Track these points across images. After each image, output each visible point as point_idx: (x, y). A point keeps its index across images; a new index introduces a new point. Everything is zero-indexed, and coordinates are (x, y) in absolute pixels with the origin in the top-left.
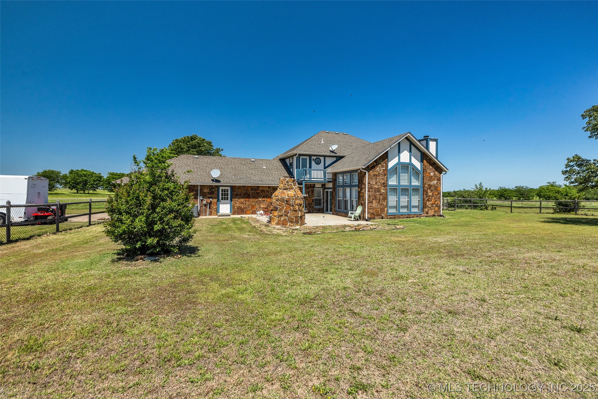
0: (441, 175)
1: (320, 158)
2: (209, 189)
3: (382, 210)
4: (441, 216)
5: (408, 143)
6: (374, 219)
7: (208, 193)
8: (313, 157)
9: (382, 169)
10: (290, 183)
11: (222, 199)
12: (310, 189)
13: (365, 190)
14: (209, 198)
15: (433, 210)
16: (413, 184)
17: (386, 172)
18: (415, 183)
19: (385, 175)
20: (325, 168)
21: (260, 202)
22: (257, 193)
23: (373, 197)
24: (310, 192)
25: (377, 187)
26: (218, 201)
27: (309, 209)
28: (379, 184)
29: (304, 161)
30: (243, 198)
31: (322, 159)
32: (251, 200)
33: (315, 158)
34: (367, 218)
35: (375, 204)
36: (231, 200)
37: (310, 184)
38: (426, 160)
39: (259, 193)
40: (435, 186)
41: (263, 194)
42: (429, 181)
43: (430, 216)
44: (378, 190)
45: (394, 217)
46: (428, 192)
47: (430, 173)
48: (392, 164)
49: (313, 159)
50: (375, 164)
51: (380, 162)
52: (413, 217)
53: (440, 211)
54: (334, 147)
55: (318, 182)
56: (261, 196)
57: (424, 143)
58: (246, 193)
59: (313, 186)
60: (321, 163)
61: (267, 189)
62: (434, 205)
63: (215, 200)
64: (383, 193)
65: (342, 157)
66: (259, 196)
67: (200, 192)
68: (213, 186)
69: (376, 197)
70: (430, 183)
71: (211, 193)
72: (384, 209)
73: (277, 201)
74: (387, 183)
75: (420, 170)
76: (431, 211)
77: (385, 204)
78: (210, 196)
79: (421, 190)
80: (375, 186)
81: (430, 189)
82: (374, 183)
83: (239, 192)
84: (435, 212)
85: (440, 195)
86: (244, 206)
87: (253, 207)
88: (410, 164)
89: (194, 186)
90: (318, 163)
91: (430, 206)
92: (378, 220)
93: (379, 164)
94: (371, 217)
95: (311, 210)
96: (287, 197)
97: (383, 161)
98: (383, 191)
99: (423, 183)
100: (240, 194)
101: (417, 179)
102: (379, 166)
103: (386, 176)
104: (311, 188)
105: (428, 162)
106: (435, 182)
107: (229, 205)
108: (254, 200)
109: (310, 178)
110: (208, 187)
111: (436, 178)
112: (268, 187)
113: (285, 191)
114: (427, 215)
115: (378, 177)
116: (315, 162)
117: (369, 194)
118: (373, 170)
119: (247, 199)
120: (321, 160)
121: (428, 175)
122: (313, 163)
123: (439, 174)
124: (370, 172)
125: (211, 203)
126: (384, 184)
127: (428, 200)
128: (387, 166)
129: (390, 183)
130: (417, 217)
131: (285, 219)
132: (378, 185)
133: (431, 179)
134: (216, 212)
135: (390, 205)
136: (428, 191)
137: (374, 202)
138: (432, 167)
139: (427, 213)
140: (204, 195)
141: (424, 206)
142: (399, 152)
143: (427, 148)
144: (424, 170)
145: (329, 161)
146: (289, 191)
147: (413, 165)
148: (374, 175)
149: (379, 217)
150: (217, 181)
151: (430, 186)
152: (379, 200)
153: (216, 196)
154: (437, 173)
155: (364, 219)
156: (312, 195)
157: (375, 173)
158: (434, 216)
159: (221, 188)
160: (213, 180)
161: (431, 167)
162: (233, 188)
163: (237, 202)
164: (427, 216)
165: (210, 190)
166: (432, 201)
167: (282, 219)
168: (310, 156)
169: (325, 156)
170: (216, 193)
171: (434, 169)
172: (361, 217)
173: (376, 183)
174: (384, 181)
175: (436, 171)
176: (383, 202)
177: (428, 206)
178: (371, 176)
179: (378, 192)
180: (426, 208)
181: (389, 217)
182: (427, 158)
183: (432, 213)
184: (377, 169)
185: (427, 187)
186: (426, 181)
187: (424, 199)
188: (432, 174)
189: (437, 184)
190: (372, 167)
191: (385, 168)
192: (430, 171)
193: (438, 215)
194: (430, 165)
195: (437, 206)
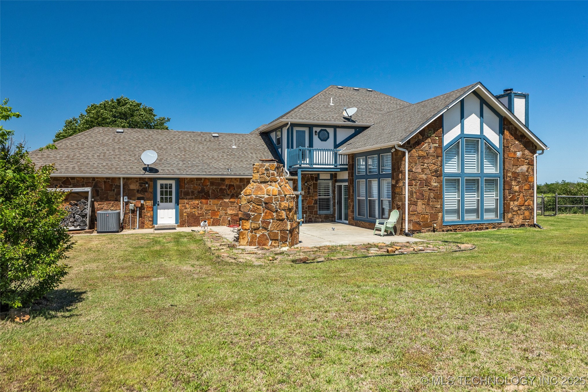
0: (535, 156)
1: (328, 129)
2: (138, 185)
3: (434, 217)
4: (534, 226)
5: (478, 101)
6: (420, 232)
7: (138, 191)
8: (315, 129)
9: (433, 145)
10: (271, 172)
11: (162, 202)
12: (311, 183)
13: (404, 183)
14: (139, 199)
15: (521, 217)
16: (486, 171)
17: (439, 151)
18: (490, 169)
19: (438, 157)
20: (336, 146)
21: (226, 206)
22: (221, 189)
23: (418, 194)
24: (312, 188)
25: (424, 176)
26: (154, 205)
27: (309, 216)
28: (428, 171)
29: (301, 135)
30: (196, 198)
31: (331, 131)
32: (211, 201)
33: (318, 129)
34: (407, 231)
35: (420, 207)
36: (177, 203)
37: (311, 174)
38: (508, 130)
39: (225, 189)
40: (523, 174)
41: (231, 191)
42: (513, 165)
43: (516, 227)
44: (427, 183)
45: (454, 228)
46: (512, 185)
47: (515, 153)
48: (449, 137)
49: (316, 132)
50: (421, 137)
51: (429, 135)
52: (487, 228)
53: (533, 218)
54: (351, 111)
55: (325, 170)
56: (229, 195)
57: (505, 100)
58: (202, 191)
59: (317, 178)
60: (328, 137)
61: (238, 183)
62: (523, 208)
63: (150, 203)
64: (436, 187)
65: (364, 128)
66: (225, 196)
67: (124, 188)
68: (145, 178)
69: (423, 195)
70: (515, 169)
71: (142, 190)
72: (437, 215)
73: (248, 202)
74: (441, 171)
75: (498, 147)
76: (518, 217)
77: (439, 206)
78: (140, 195)
79: (500, 182)
80: (421, 176)
81: (515, 180)
82: (420, 170)
83: (190, 189)
84: (525, 219)
85: (533, 190)
86: (199, 212)
87: (214, 213)
88: (482, 137)
89: (113, 179)
90: (324, 139)
91: (516, 209)
92: (427, 234)
93: (428, 138)
94: (415, 229)
95: (313, 217)
96: (266, 196)
97: (434, 133)
98: (435, 184)
99: (504, 170)
100: (192, 192)
101: (494, 162)
102: (427, 141)
103: (440, 159)
104: (313, 180)
105: (511, 134)
106: (525, 168)
107: (174, 210)
108: (216, 201)
109: (311, 163)
110: (137, 181)
111: (526, 161)
112: (239, 180)
113: (263, 185)
114: (510, 224)
115: (426, 161)
116: (319, 137)
117: (411, 189)
118: (418, 147)
119: (204, 201)
120: (328, 133)
121: (512, 155)
122: (316, 138)
123: (531, 154)
124: (412, 152)
125: (142, 208)
126: (436, 171)
127: (513, 200)
128: (441, 141)
129: (446, 170)
130: (494, 228)
131: (264, 235)
132: (426, 174)
133: (517, 162)
134: (151, 223)
135: (446, 207)
136: (513, 183)
137: (420, 203)
138: (520, 141)
139: (511, 221)
140: (130, 195)
141: (506, 209)
142: (462, 117)
143: (510, 108)
144: (505, 147)
145: (342, 135)
146: (271, 185)
147: (485, 139)
148: (419, 157)
149: (429, 228)
150: (153, 170)
151: (516, 175)
152: (429, 200)
153: (150, 195)
154: (527, 152)
155: (402, 233)
156: (314, 192)
157: (421, 153)
158: (523, 225)
159: (159, 182)
160: (145, 169)
161: (517, 142)
162: (179, 181)
163: (187, 206)
164: (510, 227)
165: (141, 186)
166: (520, 200)
167: (258, 235)
168: (311, 127)
169: (335, 127)
170: (150, 190)
171: (522, 146)
172: (397, 230)
173: (422, 170)
174: (436, 167)
175: (527, 149)
176: (436, 203)
177: (513, 209)
178: (414, 158)
179: (426, 186)
180: (508, 212)
181: (445, 229)
182: (510, 126)
183: (520, 222)
184: (424, 146)
185: (510, 177)
186: (508, 166)
187: (504, 198)
188: (519, 154)
189: (527, 171)
190: (416, 142)
191: (437, 145)
192: (516, 150)
193: (530, 224)
194: (515, 139)
195: (528, 209)
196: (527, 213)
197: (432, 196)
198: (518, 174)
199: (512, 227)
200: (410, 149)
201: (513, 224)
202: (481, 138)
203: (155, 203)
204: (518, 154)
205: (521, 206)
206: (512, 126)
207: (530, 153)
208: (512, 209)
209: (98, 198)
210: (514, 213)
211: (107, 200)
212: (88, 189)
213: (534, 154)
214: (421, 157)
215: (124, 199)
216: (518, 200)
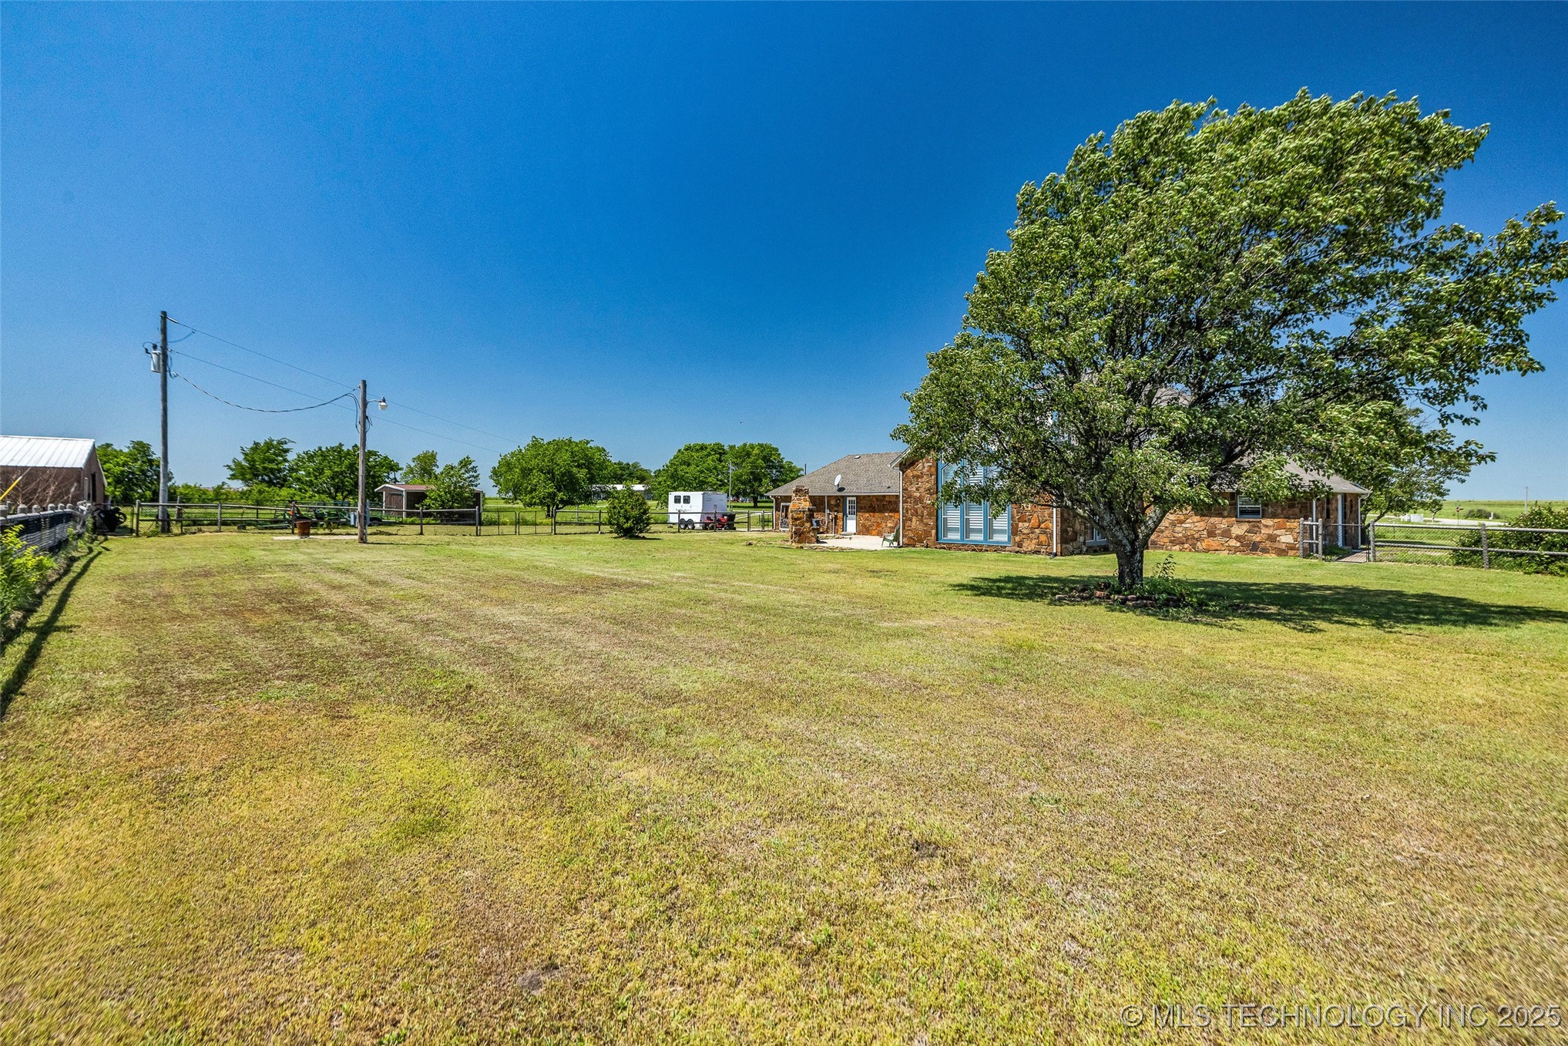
3: (928, 534)
4: (1054, 554)
6: (914, 547)
7: (835, 505)
9: (926, 465)
11: (849, 514)
14: (835, 511)
15: (1034, 541)
17: (934, 469)
19: (931, 475)
21: (885, 519)
22: (883, 504)
23: (912, 510)
25: (918, 495)
30: (868, 512)
32: (877, 515)
34: (902, 544)
35: (916, 523)
36: (857, 516)
39: (886, 505)
41: (888, 507)
43: (1025, 553)
44: (920, 500)
52: (987, 551)
53: (1052, 545)
56: (887, 510)
61: (891, 500)
62: (1037, 531)
63: (840, 515)
64: (930, 504)
66: (884, 510)
67: (828, 504)
68: (838, 496)
69: (917, 512)
72: (930, 532)
76: (1029, 542)
77: (933, 523)
78: (838, 509)
80: (915, 494)
83: (865, 504)
84: (1040, 544)
86: (870, 524)
87: (879, 525)
89: (822, 497)
91: (1026, 531)
92: (919, 549)
93: (923, 458)
94: (909, 544)
98: (928, 502)
100: (866, 507)
102: (921, 461)
103: (933, 477)
107: (855, 521)
108: (880, 515)
110: (834, 498)
112: (892, 497)
114: (1018, 549)
115: (920, 480)
117: (905, 506)
118: (913, 468)
119: (872, 514)
124: (908, 472)
125: (836, 518)
126: (929, 489)
127: (1022, 520)
130: (996, 551)
132: (920, 492)
134: (842, 530)
137: (915, 519)
139: (1020, 545)
140: (831, 508)
141: (1013, 531)
148: (914, 477)
149: (923, 544)
150: (841, 489)
152: (922, 516)
153: (842, 509)
157: (916, 473)
158: (1037, 552)
159: (846, 499)
160: (837, 489)
162: (858, 498)
163: (862, 518)
164: (1017, 552)
165: (836, 501)
166: (1032, 521)
170: (841, 505)
173: (917, 488)
174: (931, 485)
176: (928, 521)
177: (1021, 532)
178: (909, 478)
179: (920, 503)
180: (1016, 535)
181: (938, 546)
183: (1032, 547)
184: (919, 466)
187: (1013, 517)
190: (912, 463)
191: (932, 464)
193: (1049, 551)
195: (1045, 533)
196: (1043, 538)
197: (925, 513)
199: (1020, 553)
200: (905, 470)
201: (1021, 549)
203: (845, 515)
205: (1035, 528)
210: (1024, 536)
215: (827, 511)
216: (1030, 520)
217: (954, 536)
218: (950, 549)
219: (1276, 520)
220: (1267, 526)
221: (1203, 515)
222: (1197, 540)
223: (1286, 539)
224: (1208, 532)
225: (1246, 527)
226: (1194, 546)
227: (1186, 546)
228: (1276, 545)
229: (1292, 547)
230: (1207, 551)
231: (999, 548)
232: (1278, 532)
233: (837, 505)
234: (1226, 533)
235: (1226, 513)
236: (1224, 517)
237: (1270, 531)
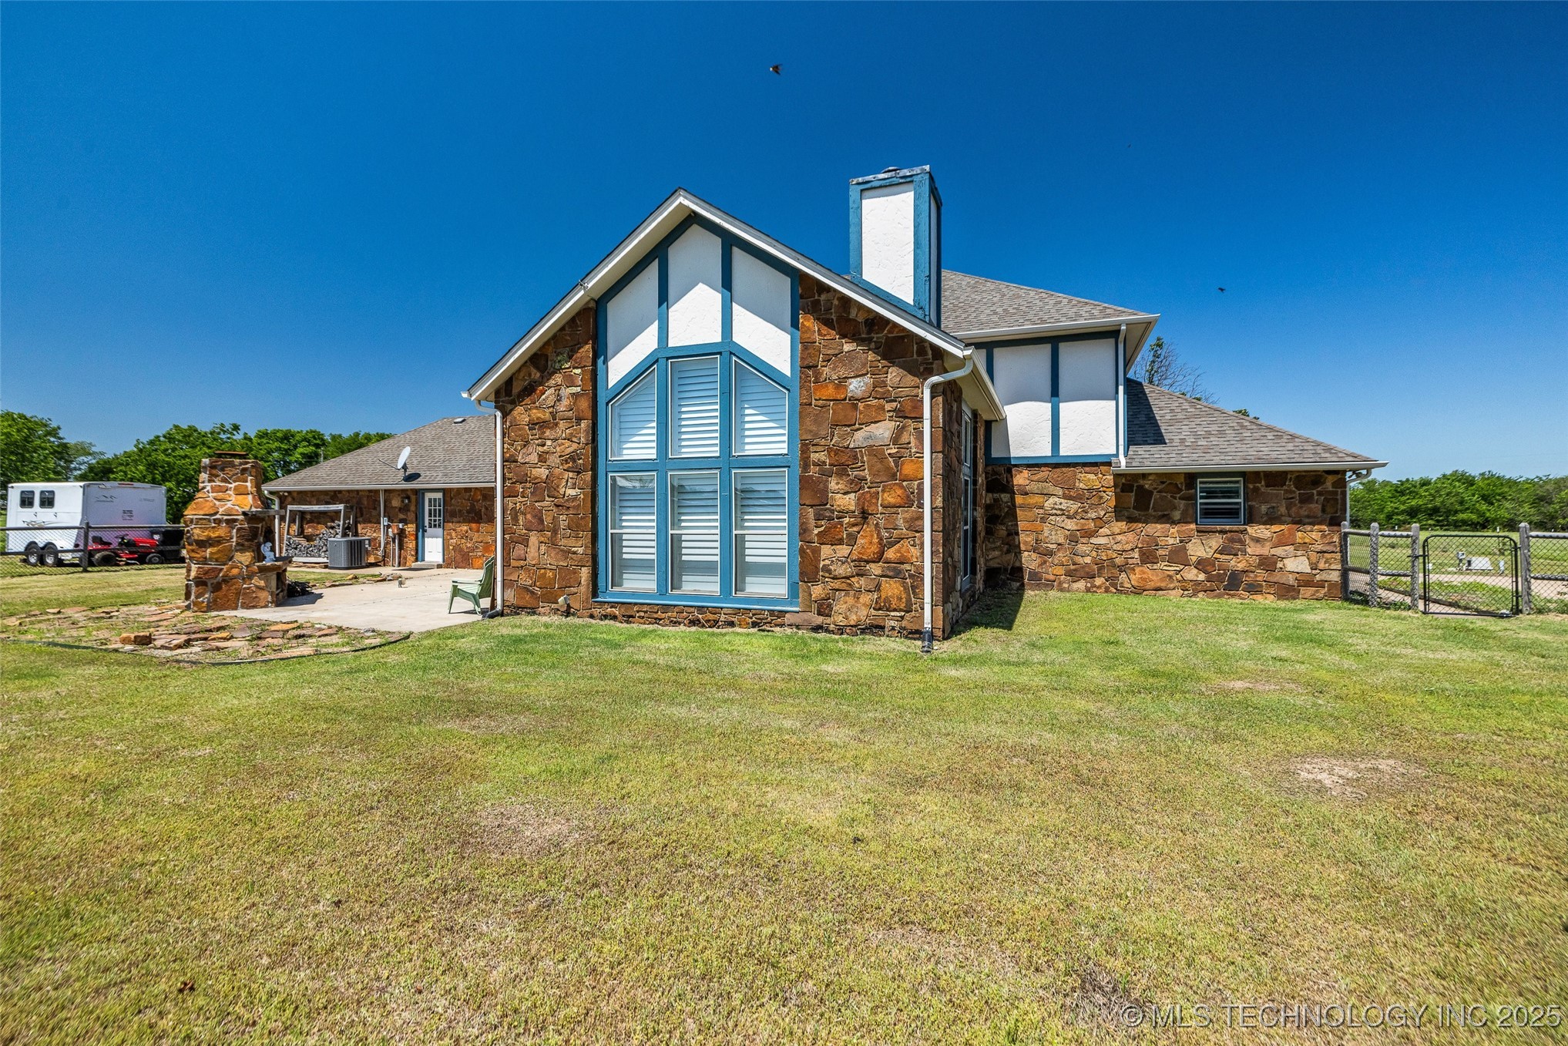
0: (926, 384)
2: (399, 500)
3: (569, 578)
5: (718, 241)
6: (534, 613)
7: (400, 509)
9: (566, 392)
11: (429, 526)
14: (401, 521)
15: (866, 598)
17: (584, 404)
19: (579, 420)
23: (529, 516)
25: (542, 472)
26: (419, 531)
28: (554, 460)
30: (464, 521)
32: (484, 527)
34: (501, 606)
35: (537, 548)
36: (445, 529)
38: (814, 309)
40: (875, 452)
42: (835, 425)
43: (841, 630)
44: (551, 488)
45: (624, 610)
46: (825, 491)
48: (619, 366)
50: (535, 375)
51: (557, 366)
52: (732, 624)
53: (920, 609)
58: (472, 510)
62: (875, 569)
63: (410, 528)
64: (573, 499)
67: (385, 506)
68: (407, 490)
69: (541, 521)
70: (843, 438)
72: (575, 572)
74: (592, 456)
75: (788, 372)
76: (850, 600)
77: (582, 550)
79: (793, 481)
81: (842, 473)
82: (535, 458)
83: (458, 506)
84: (882, 606)
85: (921, 506)
86: (469, 545)
87: (487, 547)
88: (726, 348)
89: (375, 492)
91: (841, 570)
93: (554, 373)
94: (521, 604)
97: (570, 357)
98: (571, 492)
100: (460, 511)
102: (552, 382)
103: (584, 424)
105: (828, 323)
106: (883, 430)
107: (440, 540)
110: (398, 495)
111: (888, 407)
114: (819, 620)
115: (548, 433)
118: (527, 400)
119: (474, 525)
121: (830, 391)
123: (910, 380)
124: (515, 413)
125: (402, 534)
126: (575, 458)
127: (830, 537)
128: (594, 378)
132: (548, 467)
133: (851, 412)
134: (414, 558)
136: (833, 484)
137: (534, 538)
139: (824, 608)
140: (391, 515)
141: (804, 569)
142: (663, 298)
148: (533, 425)
150: (412, 477)
151: (844, 462)
152: (555, 531)
153: (411, 516)
154: (894, 375)
157: (536, 414)
158: (875, 629)
159: (427, 496)
161: (847, 347)
162: (447, 493)
163: (454, 534)
164: (817, 629)
165: (401, 502)
166: (860, 541)
170: (413, 508)
171: (871, 356)
173: (540, 456)
174: (575, 446)
175: (894, 364)
176: (571, 542)
177: (829, 571)
178: (520, 430)
179: (549, 496)
180: (814, 580)
181: (597, 611)
182: (823, 297)
183: (862, 613)
184: (543, 397)
185: (820, 464)
186: (814, 428)
187: (804, 531)
188: (857, 386)
189: (895, 440)
190: (526, 388)
191: (579, 389)
192: (843, 373)
193: (910, 626)
194: (843, 336)
195: (897, 574)
196: (892, 589)
197: (562, 521)
198: (854, 454)
199: (827, 631)
200: (509, 407)
201: (828, 620)
202: (720, 353)
203: (420, 528)
204: (851, 387)
205: (868, 562)
206: (830, 295)
207: (910, 377)
208: (826, 569)
209: (361, 519)
210: (837, 584)
211: (370, 522)
212: (341, 507)
213: (925, 379)
214: (536, 424)
215: (384, 521)
216: (852, 540)
217: (640, 584)
218: (629, 618)
219: (1276, 528)
220: (1257, 540)
221: (1131, 520)
222: (1122, 569)
223: (1296, 564)
224: (1142, 554)
225: (1216, 542)
226: (1112, 580)
227: (1098, 581)
228: (1277, 577)
229: (1306, 581)
230: (1138, 591)
231: (763, 619)
232: (1279, 551)
233: (404, 509)
234: (1178, 556)
235: (1177, 515)
236: (1174, 523)
237: (1266, 550)
